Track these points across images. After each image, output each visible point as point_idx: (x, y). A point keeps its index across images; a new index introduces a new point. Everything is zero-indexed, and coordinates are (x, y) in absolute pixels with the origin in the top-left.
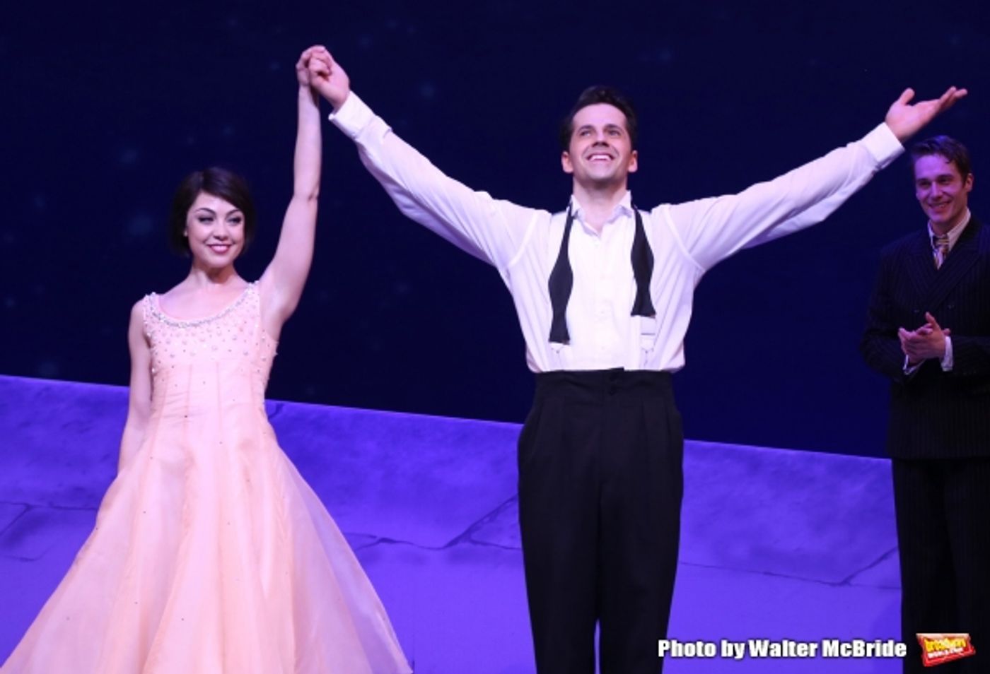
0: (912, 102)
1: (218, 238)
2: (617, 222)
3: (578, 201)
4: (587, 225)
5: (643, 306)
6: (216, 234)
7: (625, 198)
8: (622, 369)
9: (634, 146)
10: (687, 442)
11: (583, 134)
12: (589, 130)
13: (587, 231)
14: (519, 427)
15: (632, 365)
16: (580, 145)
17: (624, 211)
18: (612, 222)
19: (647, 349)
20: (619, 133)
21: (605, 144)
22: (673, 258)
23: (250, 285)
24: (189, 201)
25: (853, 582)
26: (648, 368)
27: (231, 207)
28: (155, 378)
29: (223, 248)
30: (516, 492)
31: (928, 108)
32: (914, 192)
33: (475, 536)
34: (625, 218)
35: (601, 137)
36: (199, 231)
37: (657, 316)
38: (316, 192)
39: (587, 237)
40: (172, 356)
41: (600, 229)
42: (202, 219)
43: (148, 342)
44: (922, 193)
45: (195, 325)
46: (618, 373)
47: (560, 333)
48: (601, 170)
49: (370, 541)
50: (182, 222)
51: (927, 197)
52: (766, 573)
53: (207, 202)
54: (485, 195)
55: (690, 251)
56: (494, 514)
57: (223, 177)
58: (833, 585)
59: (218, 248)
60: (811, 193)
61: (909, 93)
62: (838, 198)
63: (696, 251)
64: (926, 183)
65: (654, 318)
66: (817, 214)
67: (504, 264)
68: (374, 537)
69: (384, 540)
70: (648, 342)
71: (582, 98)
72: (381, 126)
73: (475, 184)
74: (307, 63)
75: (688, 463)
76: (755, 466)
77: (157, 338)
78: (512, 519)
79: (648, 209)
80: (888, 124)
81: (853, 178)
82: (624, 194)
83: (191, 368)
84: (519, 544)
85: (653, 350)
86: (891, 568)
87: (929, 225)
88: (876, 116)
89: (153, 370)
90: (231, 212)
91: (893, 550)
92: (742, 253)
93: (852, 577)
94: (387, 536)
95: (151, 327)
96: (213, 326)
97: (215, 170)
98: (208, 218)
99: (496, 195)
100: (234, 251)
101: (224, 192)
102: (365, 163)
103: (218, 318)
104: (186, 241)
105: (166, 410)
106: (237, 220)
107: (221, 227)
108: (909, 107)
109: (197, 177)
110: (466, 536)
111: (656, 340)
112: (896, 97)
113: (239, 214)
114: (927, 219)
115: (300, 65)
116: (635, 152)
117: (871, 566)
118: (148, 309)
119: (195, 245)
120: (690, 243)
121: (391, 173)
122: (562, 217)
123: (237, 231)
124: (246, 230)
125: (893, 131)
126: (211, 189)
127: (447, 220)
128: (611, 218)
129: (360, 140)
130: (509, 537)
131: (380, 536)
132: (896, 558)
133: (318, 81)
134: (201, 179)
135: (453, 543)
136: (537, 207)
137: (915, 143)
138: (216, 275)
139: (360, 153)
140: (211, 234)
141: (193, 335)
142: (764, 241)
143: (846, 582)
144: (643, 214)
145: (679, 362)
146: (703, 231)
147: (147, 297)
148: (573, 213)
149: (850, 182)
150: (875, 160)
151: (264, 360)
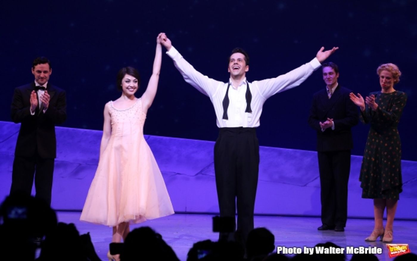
0: (324, 51)
1: (131, 87)
2: (242, 86)
3: (231, 80)
4: (234, 87)
5: (248, 110)
6: (131, 86)
7: (244, 79)
8: (242, 127)
9: (247, 64)
10: (260, 146)
11: (232, 61)
12: (234, 60)
13: (234, 88)
14: (214, 142)
15: (245, 126)
16: (231, 64)
17: (244, 83)
18: (240, 86)
19: (249, 121)
20: (242, 61)
21: (237, 64)
22: (258, 96)
23: (138, 99)
24: (123, 77)
25: (307, 185)
26: (250, 127)
27: (134, 78)
28: (113, 126)
29: (133, 90)
30: (213, 161)
31: (328, 53)
32: (322, 77)
33: (203, 173)
34: (244, 85)
35: (236, 62)
36: (125, 85)
37: (252, 112)
38: (159, 74)
39: (233, 90)
40: (118, 120)
41: (237, 88)
42: (127, 82)
43: (110, 115)
44: (325, 77)
45: (124, 111)
46: (241, 128)
47: (225, 117)
48: (236, 73)
49: (174, 174)
50: (120, 82)
51: (326, 78)
52: (283, 183)
53: (127, 77)
54: (207, 77)
55: (262, 94)
56: (208, 166)
57: (131, 69)
58: (302, 186)
59: (131, 90)
60: (296, 78)
61: (323, 48)
62: (303, 79)
63: (264, 94)
64: (326, 74)
65: (251, 113)
66: (297, 84)
67: (211, 97)
68: (175, 173)
69: (178, 174)
70: (250, 120)
71: (233, 51)
72: (180, 56)
73: (204, 74)
74: (160, 37)
75: (261, 153)
76: (280, 153)
77: (113, 114)
78: (213, 168)
79: (251, 82)
80: (317, 58)
81: (307, 73)
82: (244, 78)
83: (123, 123)
84: (214, 175)
85: (251, 121)
86: (318, 182)
87: (326, 87)
88: (314, 56)
89: (112, 123)
90: (135, 80)
91: (318, 177)
92: (277, 94)
93: (307, 184)
94: (179, 172)
95: (111, 111)
96: (129, 111)
97: (129, 67)
98: (128, 81)
99: (210, 77)
100: (135, 90)
101: (132, 74)
102: (176, 66)
103: (130, 108)
104: (121, 88)
105: (116, 135)
106: (136, 82)
107: (132, 84)
108: (323, 53)
109: (124, 70)
110: (201, 172)
111: (252, 119)
112: (319, 50)
113: (137, 80)
114: (326, 85)
115: (158, 37)
116: (248, 66)
117: (313, 181)
118: (110, 106)
119: (124, 88)
120: (262, 92)
121: (182, 69)
122: (227, 84)
123: (136, 85)
124: (138, 84)
125: (318, 60)
126: (129, 73)
127: (196, 83)
128: (240, 85)
129: (175, 59)
130: (212, 173)
131: (177, 172)
132: (319, 178)
133: (163, 42)
134: (126, 70)
135: (197, 174)
136: (220, 80)
137: (324, 63)
138: (129, 97)
139: (174, 63)
140: (129, 86)
141: (124, 114)
142: (283, 91)
143: (305, 185)
144: (249, 84)
145: (258, 125)
146: (266, 89)
147: (109, 102)
148: (230, 83)
149: (306, 75)
150: (313, 68)
151: (143, 120)
